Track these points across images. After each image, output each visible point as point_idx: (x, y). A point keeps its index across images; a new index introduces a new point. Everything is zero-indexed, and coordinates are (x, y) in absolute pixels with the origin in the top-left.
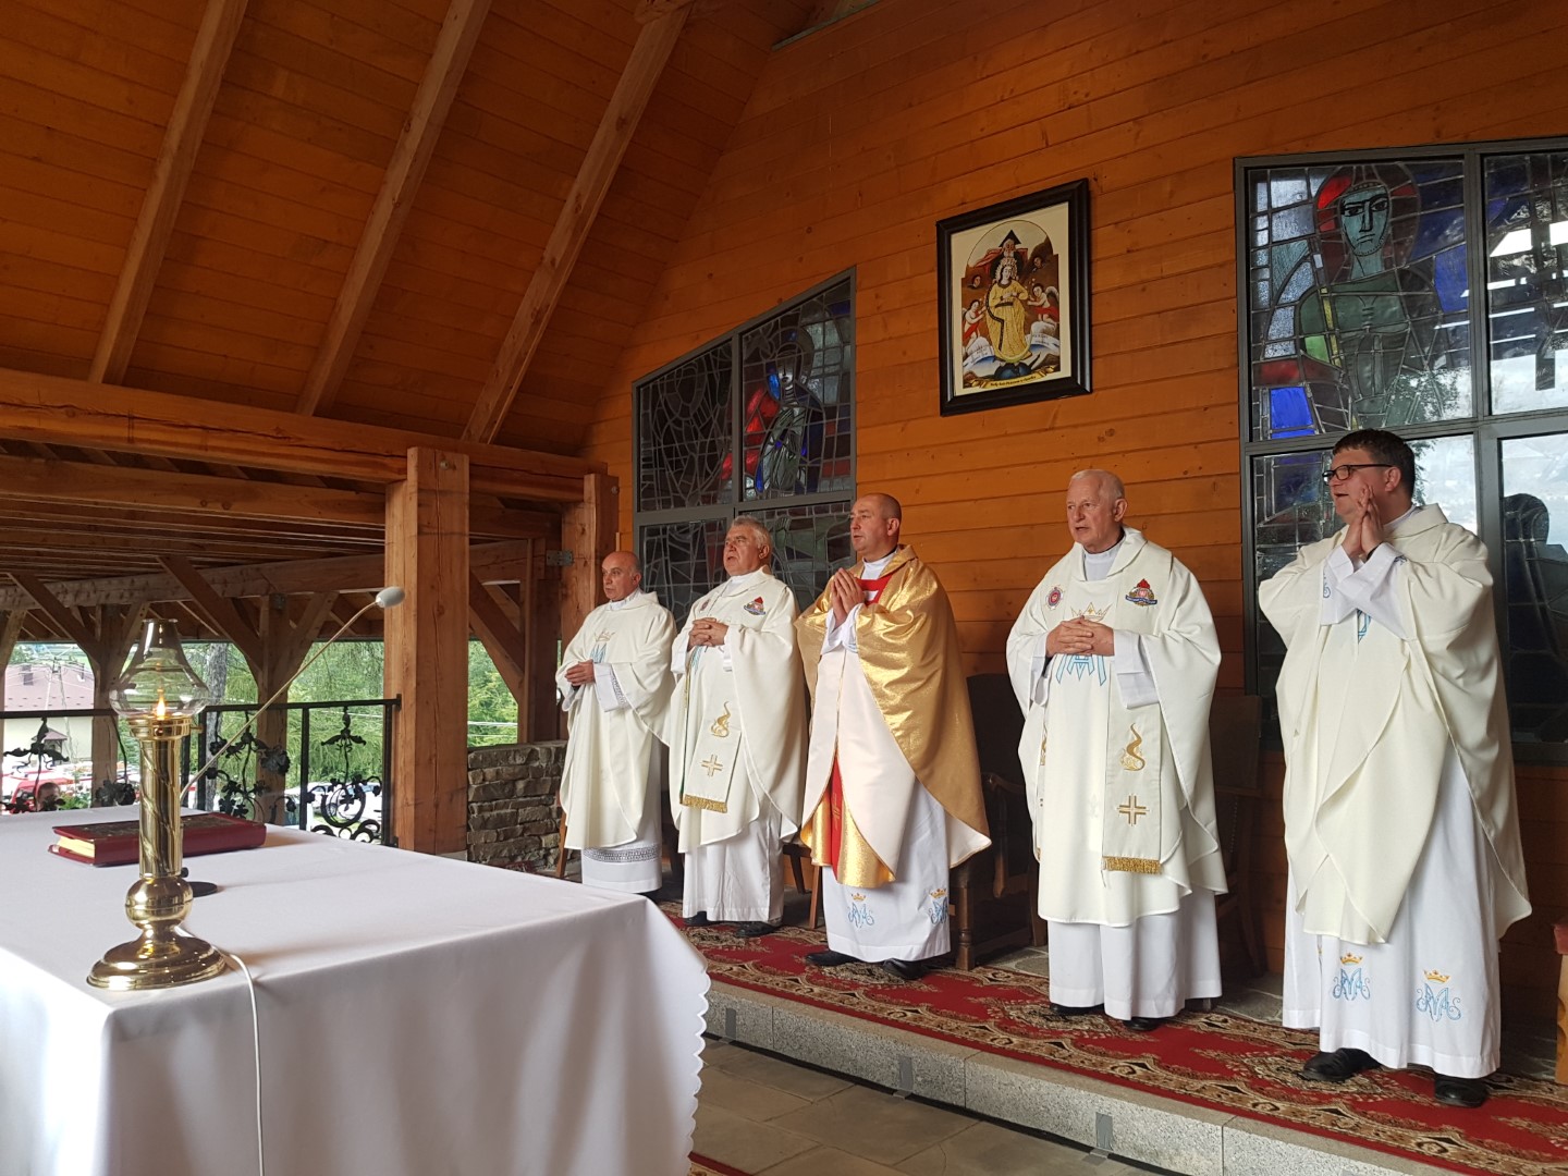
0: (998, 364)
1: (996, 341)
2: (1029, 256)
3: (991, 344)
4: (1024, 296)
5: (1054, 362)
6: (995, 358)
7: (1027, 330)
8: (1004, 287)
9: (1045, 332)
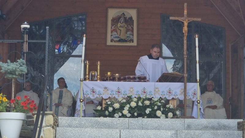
0: (119, 39)
1: (119, 34)
2: (127, 18)
3: (118, 34)
4: (126, 26)
5: (132, 41)
6: (118, 37)
7: (126, 33)
8: (121, 23)
9: (130, 34)
